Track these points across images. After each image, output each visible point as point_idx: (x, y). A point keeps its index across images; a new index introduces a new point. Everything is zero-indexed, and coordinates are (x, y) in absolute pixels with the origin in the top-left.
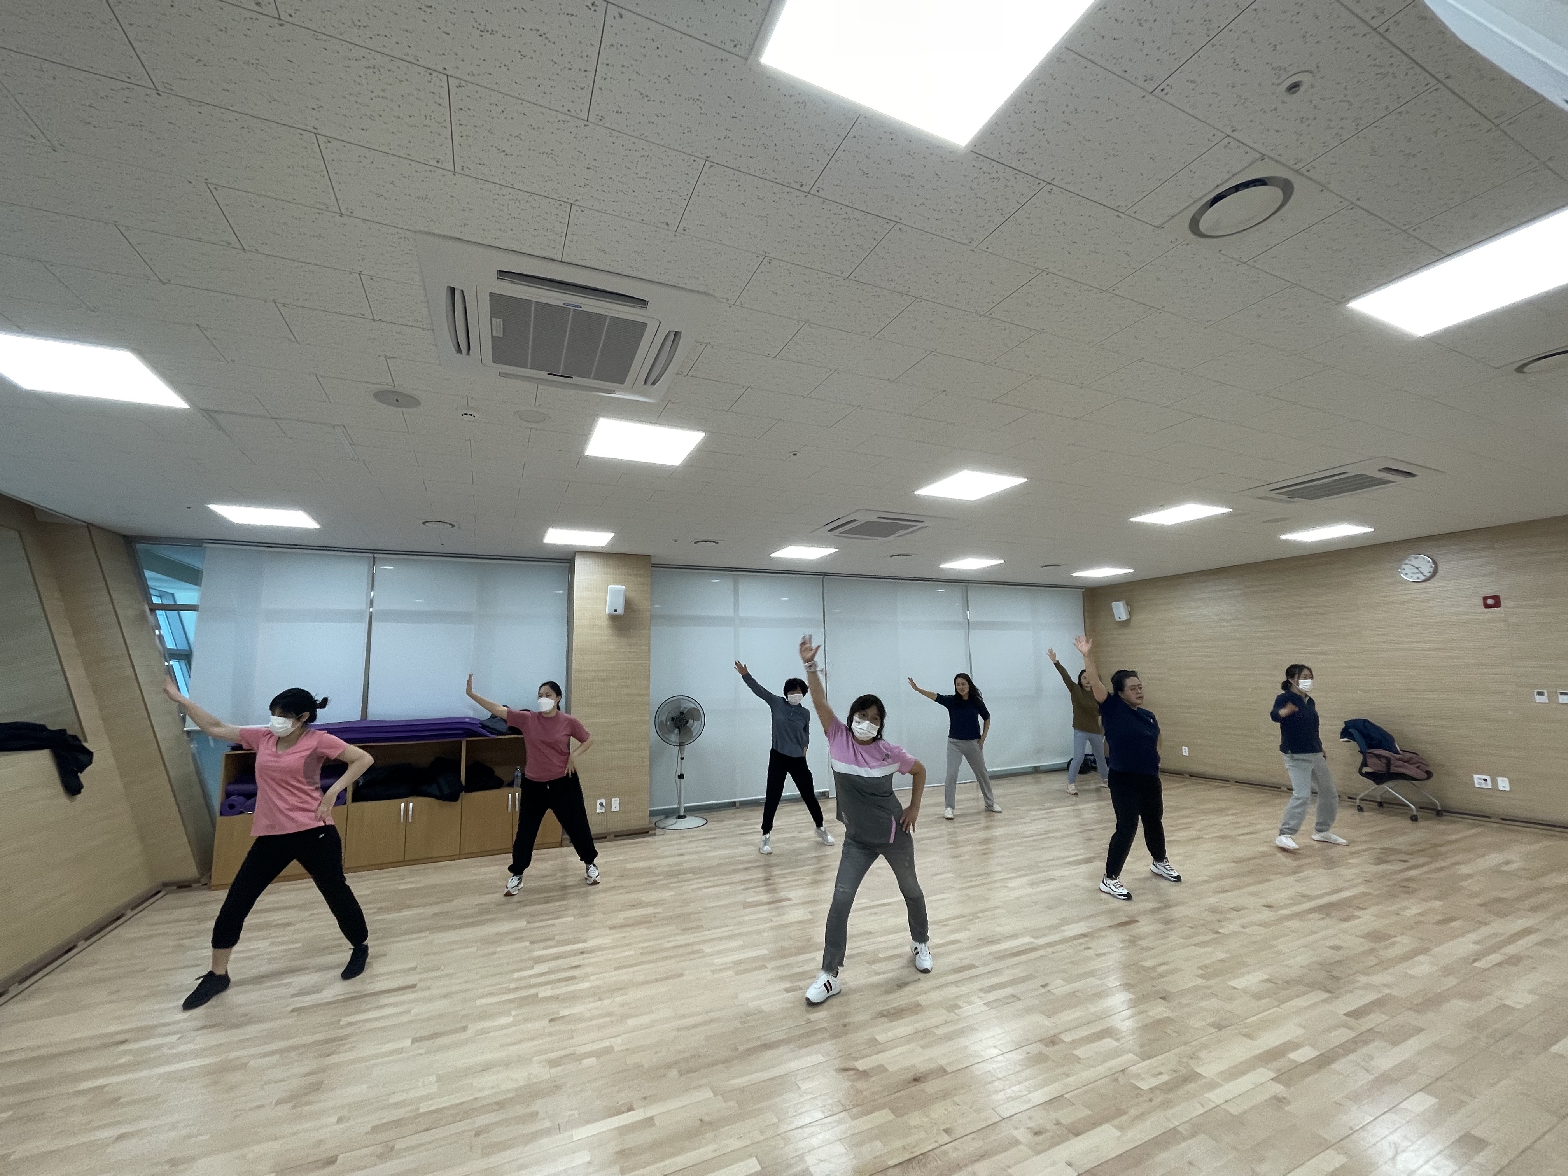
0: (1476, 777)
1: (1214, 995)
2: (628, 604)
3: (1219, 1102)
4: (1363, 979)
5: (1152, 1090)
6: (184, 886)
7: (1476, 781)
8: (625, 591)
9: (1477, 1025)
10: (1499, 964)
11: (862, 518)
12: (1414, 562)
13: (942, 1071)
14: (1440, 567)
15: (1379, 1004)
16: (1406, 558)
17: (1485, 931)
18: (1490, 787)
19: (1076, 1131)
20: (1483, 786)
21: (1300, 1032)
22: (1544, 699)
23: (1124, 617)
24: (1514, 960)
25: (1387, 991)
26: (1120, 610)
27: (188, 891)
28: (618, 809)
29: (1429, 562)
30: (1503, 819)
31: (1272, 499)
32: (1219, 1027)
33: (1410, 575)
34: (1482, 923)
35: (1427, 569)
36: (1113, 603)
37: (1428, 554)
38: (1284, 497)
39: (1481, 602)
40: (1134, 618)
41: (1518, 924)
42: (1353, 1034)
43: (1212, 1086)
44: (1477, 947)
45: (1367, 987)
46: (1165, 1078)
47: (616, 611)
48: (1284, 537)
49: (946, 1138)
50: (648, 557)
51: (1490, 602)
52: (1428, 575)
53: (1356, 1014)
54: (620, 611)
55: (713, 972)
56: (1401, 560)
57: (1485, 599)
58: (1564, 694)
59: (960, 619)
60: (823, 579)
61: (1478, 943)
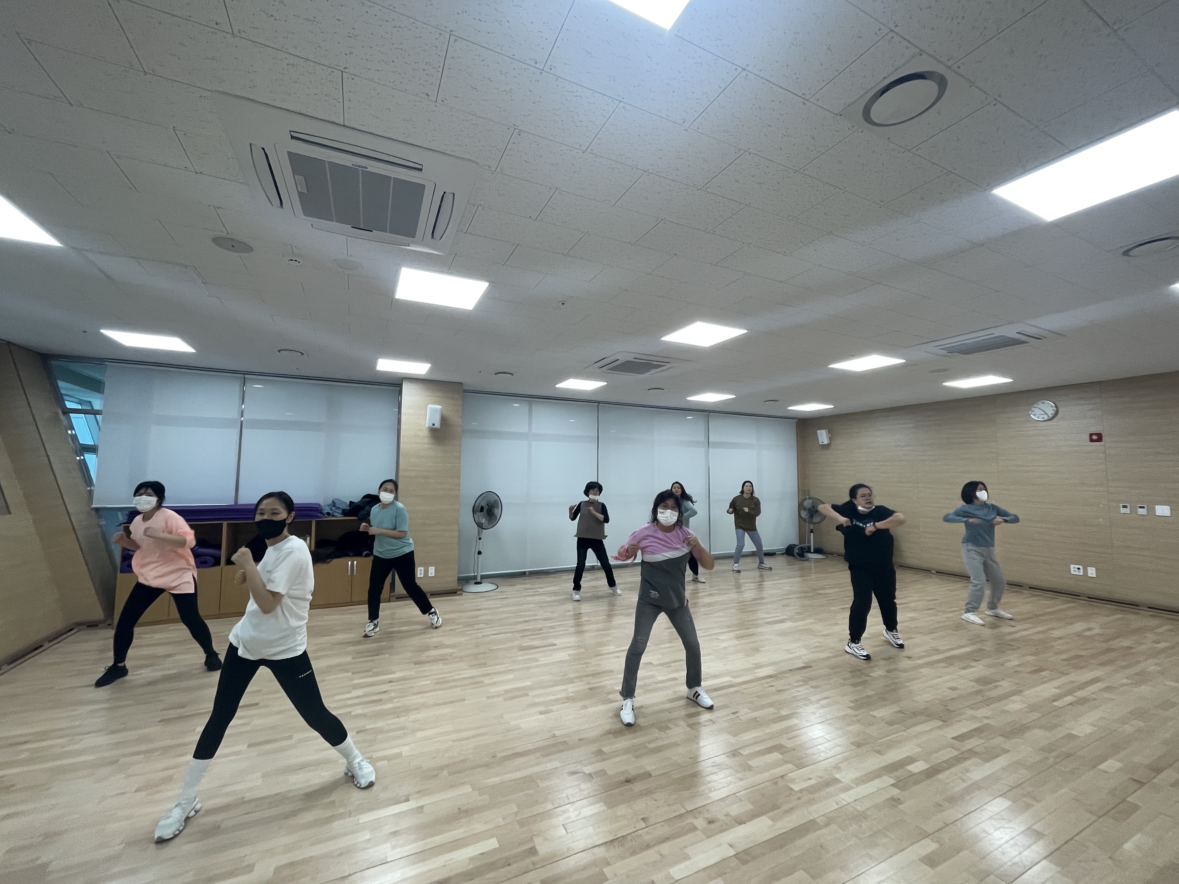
0: (1072, 566)
1: (859, 721)
2: (444, 420)
3: (849, 800)
4: (970, 712)
5: (801, 791)
6: (92, 625)
7: (1072, 569)
8: (442, 410)
9: (1048, 749)
10: (1071, 704)
11: (622, 359)
12: (1041, 405)
13: (648, 775)
14: (1060, 411)
15: (977, 731)
16: (1035, 403)
17: (1064, 679)
18: (1081, 574)
19: (740, 821)
20: (1077, 573)
21: (917, 750)
22: (1127, 511)
23: (826, 442)
24: (1083, 701)
25: (986, 721)
26: (823, 436)
27: (97, 629)
28: (433, 575)
29: (1052, 406)
30: (1089, 598)
32: (859, 745)
33: (1037, 415)
34: (1063, 674)
35: (1051, 412)
36: (818, 431)
37: (1052, 400)
39: (1088, 437)
40: (833, 442)
41: (1090, 675)
42: (956, 753)
43: (846, 789)
44: (1057, 691)
45: (974, 718)
46: (812, 782)
47: (434, 425)
48: (946, 384)
49: (643, 825)
50: (460, 384)
51: (1094, 437)
52: (1051, 416)
53: (961, 738)
54: (438, 425)
55: (488, 697)
56: (1031, 405)
57: (1091, 435)
58: (1143, 507)
59: (702, 438)
60: (598, 406)
61: (1058, 688)
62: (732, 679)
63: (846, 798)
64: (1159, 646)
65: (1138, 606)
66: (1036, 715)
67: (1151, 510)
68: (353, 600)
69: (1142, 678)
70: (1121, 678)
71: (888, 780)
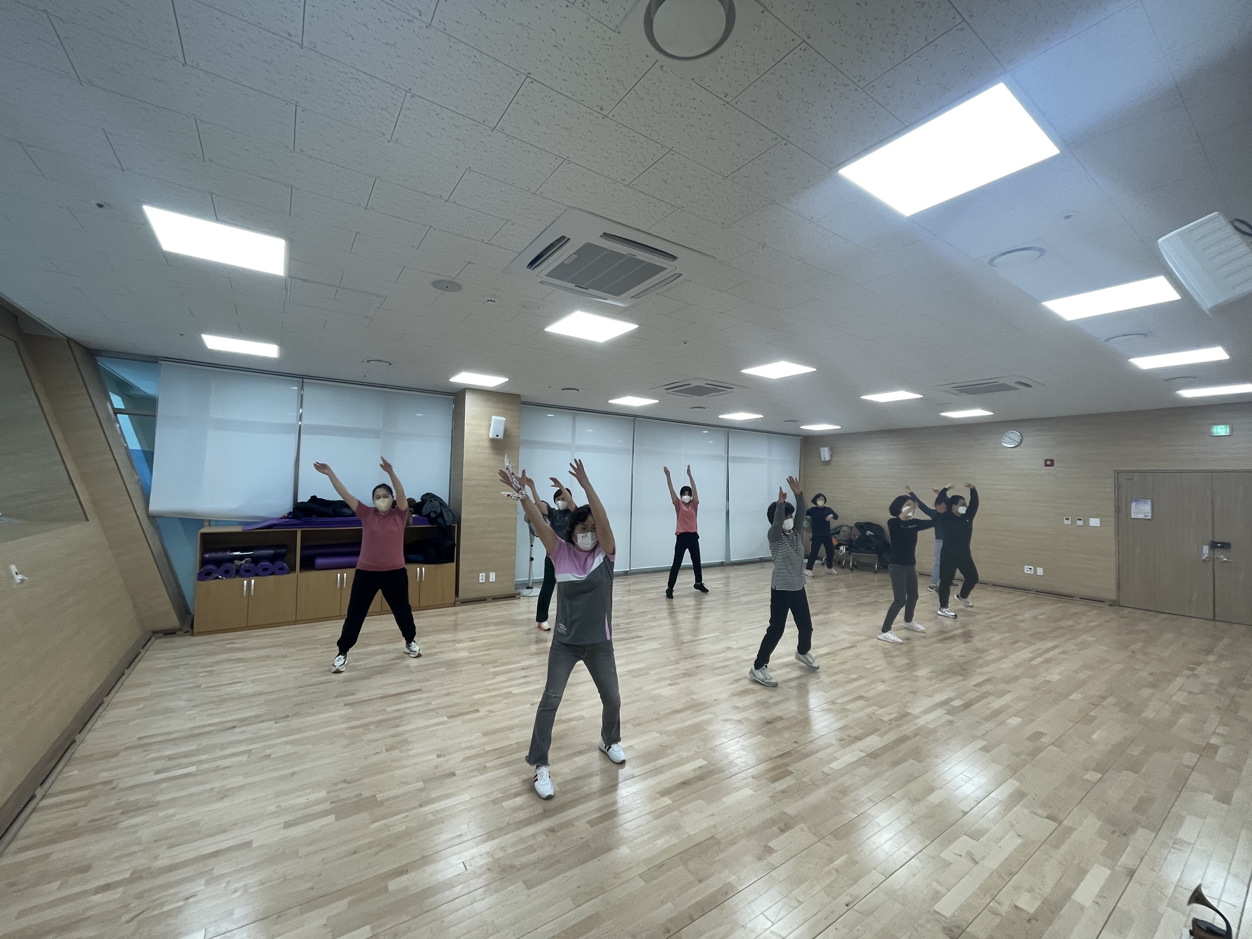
0: (1026, 567)
1: (906, 679)
2: (506, 432)
3: (922, 723)
4: (978, 670)
5: (890, 720)
6: (170, 633)
7: (1025, 570)
8: (506, 421)
9: (1035, 689)
10: (1043, 662)
11: (694, 383)
12: (1011, 435)
13: (780, 719)
14: (1024, 439)
15: (988, 681)
16: (1005, 432)
17: (1034, 647)
18: (1032, 573)
19: (859, 738)
20: (1029, 573)
21: (953, 694)
22: (1069, 522)
23: (828, 458)
24: (1048, 661)
25: (991, 675)
26: (825, 453)
27: (173, 637)
28: (494, 580)
29: (1019, 436)
30: (1037, 592)
31: (951, 393)
32: (914, 693)
33: (1007, 443)
34: (1031, 644)
35: (1017, 440)
36: (821, 449)
38: (957, 392)
39: (1044, 462)
40: (834, 459)
41: (1050, 644)
43: (917, 717)
45: (981, 674)
46: (894, 716)
47: (497, 436)
48: (943, 414)
49: (795, 745)
50: (518, 396)
51: (1048, 463)
52: (1017, 443)
53: (977, 685)
54: (501, 436)
56: (1002, 434)
57: (1046, 461)
58: (1081, 520)
59: (723, 453)
60: (634, 420)
61: (1031, 653)
63: (921, 721)
64: (1091, 624)
65: (1073, 597)
66: (1020, 671)
67: (1086, 522)
68: (421, 605)
69: (1084, 645)
70: (1070, 646)
71: (940, 712)
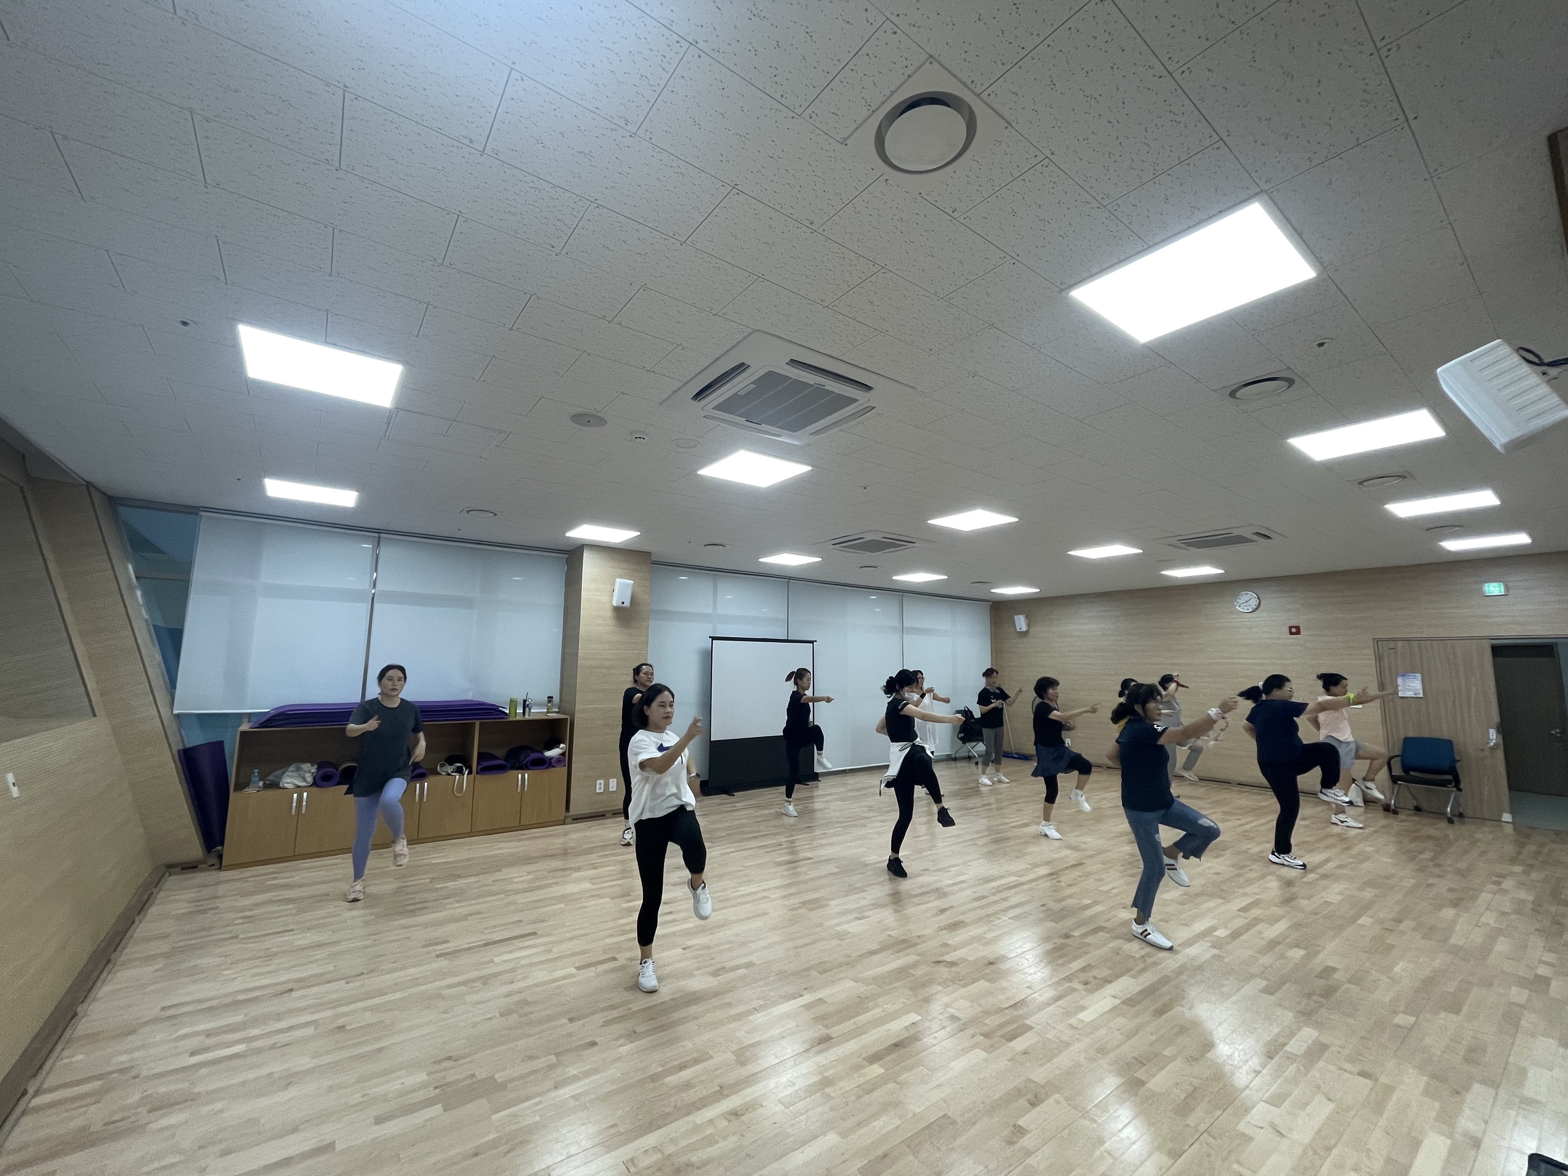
2: (633, 598)
4: (1240, 891)
5: (1142, 957)
6: (189, 867)
8: (634, 584)
10: (1317, 879)
11: (869, 537)
12: (1244, 597)
14: (1262, 602)
15: (1254, 904)
16: (1238, 594)
19: (1109, 980)
21: (1215, 921)
23: (1024, 629)
24: (1325, 877)
25: (1257, 896)
26: (1021, 622)
27: (195, 872)
29: (1255, 598)
31: (1177, 546)
33: (1242, 607)
35: (1254, 603)
36: (1016, 617)
37: (1255, 592)
38: (1183, 545)
39: (1287, 630)
40: (1032, 630)
41: (1321, 857)
42: (1246, 921)
45: (1244, 895)
47: (623, 603)
48: (1164, 573)
50: (649, 554)
51: (1294, 630)
52: (1255, 607)
53: (1243, 910)
54: (627, 604)
56: (1236, 596)
57: (1291, 628)
59: (897, 624)
60: (788, 582)
62: (1018, 878)
68: (522, 824)
69: (1363, 856)
70: (1347, 857)
71: (1203, 945)
